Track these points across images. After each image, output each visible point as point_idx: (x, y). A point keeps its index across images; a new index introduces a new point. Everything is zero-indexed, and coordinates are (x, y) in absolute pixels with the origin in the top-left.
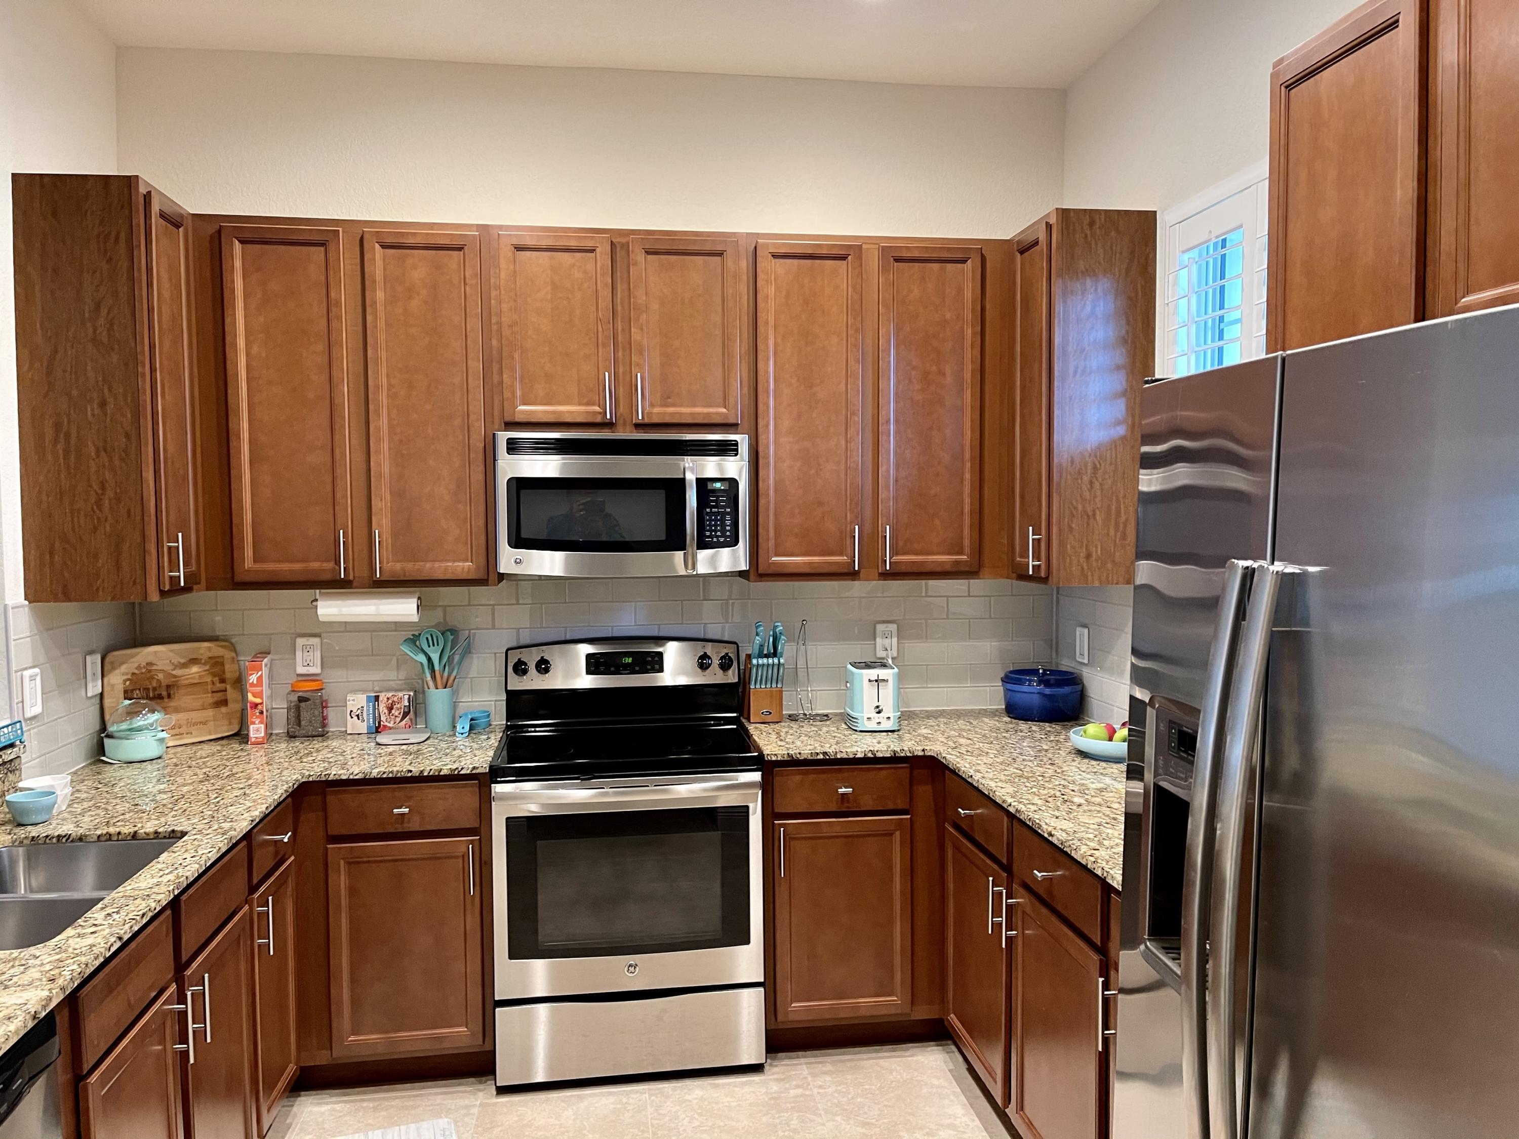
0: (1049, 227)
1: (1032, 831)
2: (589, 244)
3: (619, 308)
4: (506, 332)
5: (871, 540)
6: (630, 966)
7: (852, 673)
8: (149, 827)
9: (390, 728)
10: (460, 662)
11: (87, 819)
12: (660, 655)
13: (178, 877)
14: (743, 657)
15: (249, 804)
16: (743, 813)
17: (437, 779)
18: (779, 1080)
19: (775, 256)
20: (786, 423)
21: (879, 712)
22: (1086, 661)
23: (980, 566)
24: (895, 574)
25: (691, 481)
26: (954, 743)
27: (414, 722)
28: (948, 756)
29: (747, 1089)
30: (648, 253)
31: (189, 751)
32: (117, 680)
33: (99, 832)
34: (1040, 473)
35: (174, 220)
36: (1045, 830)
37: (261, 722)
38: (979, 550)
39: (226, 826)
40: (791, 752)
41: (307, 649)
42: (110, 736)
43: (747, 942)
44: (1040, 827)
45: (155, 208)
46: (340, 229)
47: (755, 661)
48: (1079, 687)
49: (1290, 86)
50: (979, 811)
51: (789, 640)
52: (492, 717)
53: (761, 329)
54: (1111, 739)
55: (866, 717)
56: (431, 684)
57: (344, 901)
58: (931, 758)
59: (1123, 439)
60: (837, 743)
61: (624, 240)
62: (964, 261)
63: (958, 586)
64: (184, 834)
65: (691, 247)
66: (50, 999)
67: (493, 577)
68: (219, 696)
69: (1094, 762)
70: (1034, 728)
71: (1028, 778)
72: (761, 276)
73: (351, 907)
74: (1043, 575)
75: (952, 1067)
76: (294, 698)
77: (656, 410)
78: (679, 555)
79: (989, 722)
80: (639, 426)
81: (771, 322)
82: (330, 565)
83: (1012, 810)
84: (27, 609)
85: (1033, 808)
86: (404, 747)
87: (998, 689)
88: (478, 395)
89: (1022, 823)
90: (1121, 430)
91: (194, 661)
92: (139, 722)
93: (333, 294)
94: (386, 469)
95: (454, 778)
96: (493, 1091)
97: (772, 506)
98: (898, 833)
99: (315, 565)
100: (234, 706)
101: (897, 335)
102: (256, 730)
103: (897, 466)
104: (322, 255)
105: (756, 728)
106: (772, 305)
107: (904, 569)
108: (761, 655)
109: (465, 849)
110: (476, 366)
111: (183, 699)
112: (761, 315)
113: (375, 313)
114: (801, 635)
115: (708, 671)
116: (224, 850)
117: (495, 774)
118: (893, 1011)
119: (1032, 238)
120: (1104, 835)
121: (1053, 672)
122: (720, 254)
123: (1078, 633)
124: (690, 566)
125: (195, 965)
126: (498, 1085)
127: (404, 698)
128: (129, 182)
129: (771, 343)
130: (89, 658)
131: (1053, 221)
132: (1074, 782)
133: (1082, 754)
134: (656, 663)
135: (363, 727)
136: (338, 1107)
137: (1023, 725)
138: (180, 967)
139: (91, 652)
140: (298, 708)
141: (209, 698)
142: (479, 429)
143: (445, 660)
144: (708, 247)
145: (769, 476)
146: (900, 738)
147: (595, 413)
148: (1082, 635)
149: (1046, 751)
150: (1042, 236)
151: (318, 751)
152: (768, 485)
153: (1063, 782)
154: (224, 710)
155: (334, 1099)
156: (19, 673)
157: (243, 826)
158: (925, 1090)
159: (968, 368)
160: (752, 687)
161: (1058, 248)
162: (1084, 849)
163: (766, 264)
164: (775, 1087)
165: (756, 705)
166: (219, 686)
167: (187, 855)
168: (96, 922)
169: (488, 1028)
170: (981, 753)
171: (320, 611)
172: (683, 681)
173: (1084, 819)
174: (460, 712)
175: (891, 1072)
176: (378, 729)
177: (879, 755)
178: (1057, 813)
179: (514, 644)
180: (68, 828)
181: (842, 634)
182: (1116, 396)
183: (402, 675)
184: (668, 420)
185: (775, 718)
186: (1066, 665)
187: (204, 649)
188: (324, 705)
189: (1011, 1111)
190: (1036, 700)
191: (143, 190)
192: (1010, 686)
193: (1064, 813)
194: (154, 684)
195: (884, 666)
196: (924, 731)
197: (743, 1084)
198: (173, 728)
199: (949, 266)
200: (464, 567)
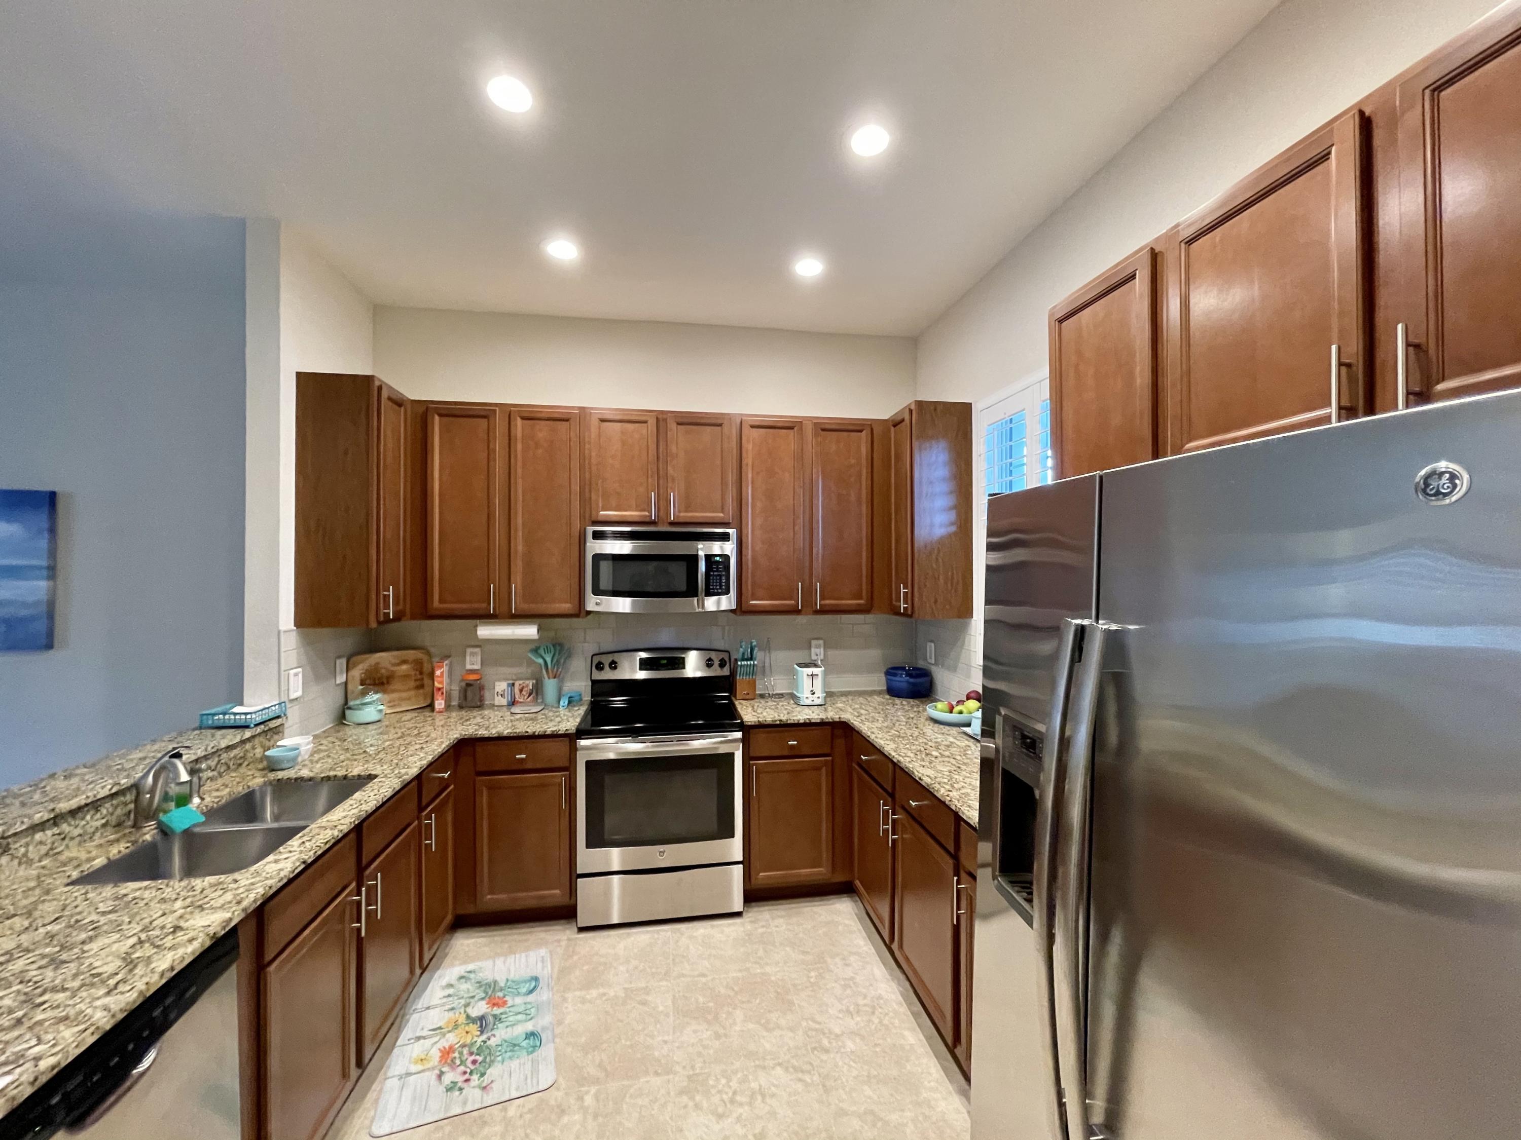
0: (911, 411)
1: (907, 775)
2: (643, 418)
3: (661, 456)
4: (594, 468)
5: (808, 592)
6: (661, 852)
7: (797, 670)
8: (355, 772)
9: (521, 702)
10: (565, 662)
11: (319, 765)
12: (683, 659)
13: (361, 811)
14: (732, 660)
15: (422, 755)
16: (731, 756)
17: (544, 736)
18: (751, 922)
19: (752, 427)
20: (759, 521)
21: (813, 694)
22: (933, 662)
23: (872, 606)
24: (823, 611)
25: (701, 556)
26: (858, 712)
27: (535, 699)
28: (855, 722)
29: (732, 928)
30: (678, 424)
31: (398, 716)
32: (357, 673)
33: (323, 775)
34: (907, 553)
35: (398, 402)
36: (917, 775)
37: (442, 699)
38: (871, 598)
39: (403, 771)
40: (760, 720)
41: (472, 654)
42: (350, 708)
43: (733, 836)
44: (913, 773)
45: (385, 394)
46: (497, 408)
47: (739, 663)
48: (930, 678)
49: (1061, 321)
50: (873, 757)
51: (760, 650)
52: (583, 695)
53: (744, 467)
54: (951, 712)
55: (805, 696)
56: (546, 676)
57: (485, 813)
58: (845, 722)
59: (955, 533)
60: (788, 713)
61: (665, 416)
62: (861, 431)
63: (860, 618)
64: (376, 776)
65: (702, 421)
66: (231, 919)
67: (583, 613)
68: (418, 683)
69: (942, 726)
70: (904, 703)
71: (903, 737)
72: (744, 438)
73: (489, 815)
74: (909, 612)
75: (857, 911)
76: (463, 684)
77: (682, 514)
78: (696, 599)
79: (878, 699)
80: (672, 524)
81: (750, 463)
82: (484, 605)
83: (895, 760)
84: (294, 633)
85: (908, 759)
86: (527, 715)
87: (883, 678)
88: (576, 504)
89: (902, 769)
90: (953, 529)
91: (404, 662)
92: (368, 699)
93: (491, 446)
94: (520, 548)
95: (555, 736)
96: (576, 929)
97: (750, 571)
98: (824, 768)
99: (476, 605)
100: (428, 689)
101: (823, 473)
102: (440, 704)
103: (824, 547)
104: (486, 423)
105: (740, 703)
106: (750, 456)
107: (827, 608)
108: (743, 659)
109: (559, 780)
110: (576, 488)
111: (396, 685)
112: (744, 463)
113: (516, 456)
114: (767, 647)
115: (712, 668)
116: (397, 789)
117: (581, 733)
118: (821, 877)
119: (900, 418)
120: (954, 780)
121: (915, 669)
122: (720, 425)
123: (928, 647)
124: (701, 606)
125: (373, 867)
126: (579, 926)
127: (530, 684)
128: (369, 379)
129: (750, 476)
130: (338, 662)
131: (913, 407)
132: (931, 741)
133: (936, 721)
134: (680, 663)
135: (504, 702)
136: (480, 940)
137: (898, 701)
138: (360, 870)
139: (339, 657)
140: (466, 691)
141: (412, 684)
142: (577, 525)
143: (555, 660)
144: (713, 421)
145: (749, 554)
146: (826, 710)
147: (646, 516)
148: (931, 647)
149: (912, 718)
150: (907, 417)
151: (475, 717)
152: (748, 560)
153: (925, 740)
154: (421, 691)
155: (477, 934)
156: (287, 672)
157: (414, 771)
158: (840, 928)
159: (864, 492)
160: (738, 678)
161: (916, 423)
162: (942, 791)
163: (746, 430)
164: (749, 927)
165: (741, 689)
166: (419, 677)
167: (372, 794)
168: (292, 849)
169: (572, 891)
170: (874, 720)
171: (479, 633)
172: (699, 674)
173: (940, 768)
174: (563, 693)
175: (820, 915)
176: (513, 703)
177: (813, 721)
178: (923, 763)
179: (597, 651)
180: (305, 773)
181: (792, 646)
182: (951, 509)
183: (529, 671)
184: (688, 520)
185: (751, 697)
186: (921, 664)
187: (411, 654)
188: (482, 688)
189: (895, 946)
190: (904, 685)
191: (377, 383)
192: (889, 677)
193: (927, 764)
194: (379, 675)
195: (816, 666)
196: (840, 705)
197: (730, 925)
198: (390, 702)
199: (853, 434)
200: (566, 607)
